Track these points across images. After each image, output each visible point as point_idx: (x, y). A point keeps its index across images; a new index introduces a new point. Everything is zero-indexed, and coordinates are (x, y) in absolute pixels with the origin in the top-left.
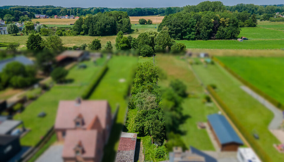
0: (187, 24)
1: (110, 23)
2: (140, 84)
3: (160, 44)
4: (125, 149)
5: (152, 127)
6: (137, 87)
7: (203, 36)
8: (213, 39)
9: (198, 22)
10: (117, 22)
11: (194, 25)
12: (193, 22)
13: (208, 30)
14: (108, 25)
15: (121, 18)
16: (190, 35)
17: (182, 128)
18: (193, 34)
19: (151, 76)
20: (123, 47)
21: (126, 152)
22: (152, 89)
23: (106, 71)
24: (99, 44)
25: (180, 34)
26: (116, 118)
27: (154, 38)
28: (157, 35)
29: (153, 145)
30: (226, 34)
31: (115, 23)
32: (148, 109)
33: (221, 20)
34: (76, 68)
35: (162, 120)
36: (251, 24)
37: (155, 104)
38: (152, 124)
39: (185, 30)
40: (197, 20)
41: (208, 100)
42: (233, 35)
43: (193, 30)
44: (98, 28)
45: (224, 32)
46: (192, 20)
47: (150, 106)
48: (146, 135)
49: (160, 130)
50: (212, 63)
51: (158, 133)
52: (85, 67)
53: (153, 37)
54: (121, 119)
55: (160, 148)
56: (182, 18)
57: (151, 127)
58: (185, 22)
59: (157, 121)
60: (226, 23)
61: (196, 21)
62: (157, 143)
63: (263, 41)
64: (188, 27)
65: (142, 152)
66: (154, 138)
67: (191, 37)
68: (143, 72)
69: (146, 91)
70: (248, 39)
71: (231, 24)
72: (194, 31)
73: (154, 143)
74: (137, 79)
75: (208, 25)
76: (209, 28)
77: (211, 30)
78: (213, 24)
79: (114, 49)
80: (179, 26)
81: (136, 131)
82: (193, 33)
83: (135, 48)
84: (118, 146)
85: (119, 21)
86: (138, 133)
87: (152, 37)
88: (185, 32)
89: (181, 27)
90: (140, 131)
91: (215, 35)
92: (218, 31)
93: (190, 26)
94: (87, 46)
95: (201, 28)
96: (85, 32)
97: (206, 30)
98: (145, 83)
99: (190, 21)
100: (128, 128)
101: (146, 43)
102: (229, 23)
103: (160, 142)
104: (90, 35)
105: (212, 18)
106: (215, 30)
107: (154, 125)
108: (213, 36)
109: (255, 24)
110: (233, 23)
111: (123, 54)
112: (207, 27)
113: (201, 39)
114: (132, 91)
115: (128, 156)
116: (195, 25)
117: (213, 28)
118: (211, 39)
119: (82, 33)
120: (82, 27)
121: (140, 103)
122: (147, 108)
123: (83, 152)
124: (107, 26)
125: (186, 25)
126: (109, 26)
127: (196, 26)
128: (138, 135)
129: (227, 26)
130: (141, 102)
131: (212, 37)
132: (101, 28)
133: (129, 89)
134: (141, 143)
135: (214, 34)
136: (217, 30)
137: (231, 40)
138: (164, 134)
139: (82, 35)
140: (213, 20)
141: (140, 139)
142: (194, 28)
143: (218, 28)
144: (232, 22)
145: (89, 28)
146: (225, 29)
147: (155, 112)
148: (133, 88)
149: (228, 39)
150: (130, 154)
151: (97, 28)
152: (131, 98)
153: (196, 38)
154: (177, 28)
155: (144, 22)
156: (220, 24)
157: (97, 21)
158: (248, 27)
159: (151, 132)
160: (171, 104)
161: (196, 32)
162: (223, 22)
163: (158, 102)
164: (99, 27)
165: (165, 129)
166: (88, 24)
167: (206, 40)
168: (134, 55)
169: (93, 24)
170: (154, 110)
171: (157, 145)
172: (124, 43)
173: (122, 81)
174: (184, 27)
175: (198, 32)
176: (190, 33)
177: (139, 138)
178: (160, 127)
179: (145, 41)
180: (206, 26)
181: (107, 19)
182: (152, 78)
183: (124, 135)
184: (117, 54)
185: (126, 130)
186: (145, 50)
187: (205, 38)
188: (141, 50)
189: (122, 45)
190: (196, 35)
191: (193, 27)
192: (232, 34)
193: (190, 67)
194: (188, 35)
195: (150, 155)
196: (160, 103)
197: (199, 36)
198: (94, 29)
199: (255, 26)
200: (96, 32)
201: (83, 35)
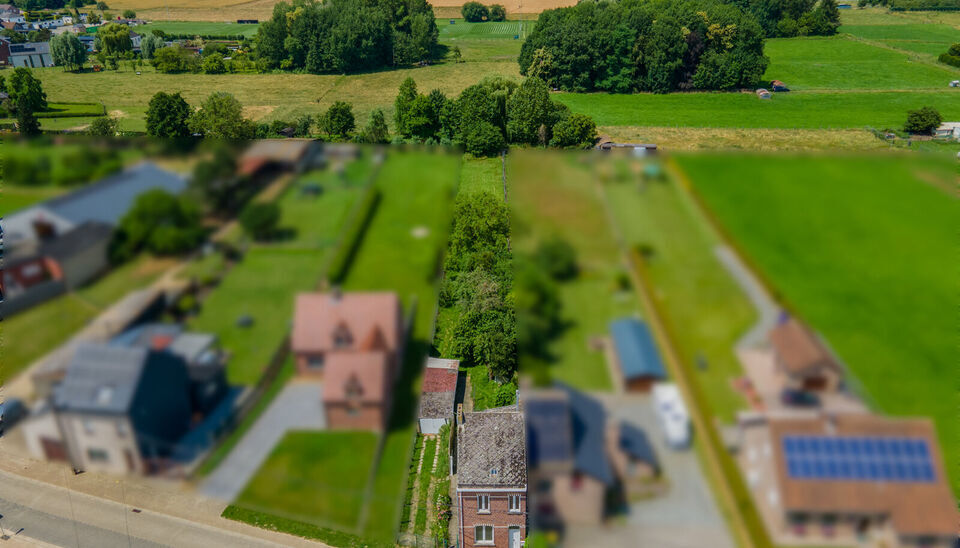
0: (607, 44)
1: (371, 34)
2: (465, 248)
3: (523, 119)
4: (436, 390)
5: (490, 348)
6: (459, 254)
7: (656, 79)
8: (684, 90)
9: (641, 37)
10: (392, 26)
11: (629, 48)
12: (625, 36)
13: (669, 63)
14: (367, 39)
15: (405, 13)
16: (615, 78)
17: (555, 348)
18: (624, 76)
19: (491, 229)
20: (416, 127)
21: (439, 394)
22: (493, 262)
23: (376, 203)
24: (347, 117)
25: (585, 75)
26: (412, 329)
27: (504, 101)
28: (515, 92)
29: (491, 382)
30: (723, 75)
31: (388, 29)
32: (483, 311)
33: (710, 28)
34: (295, 194)
35: (509, 331)
36: (819, 27)
37: (497, 300)
38: (489, 340)
39: (602, 63)
40: (640, 31)
41: (625, 284)
42: (744, 76)
43: (627, 61)
44: (336, 49)
45: (718, 67)
46: (622, 30)
47: (485, 302)
48: (477, 363)
49: (504, 352)
50: (662, 178)
51: (501, 358)
52: (317, 191)
53: (504, 96)
54: (424, 331)
55: (504, 387)
56: (594, 24)
57: (488, 347)
58: (601, 38)
59: (501, 334)
60: (725, 39)
61: (637, 36)
62: (500, 379)
63: (828, 98)
64: (611, 52)
65: (469, 395)
66: (493, 368)
67: (620, 85)
68: (471, 221)
69: (478, 269)
70: (787, 90)
71: (741, 43)
72: (629, 66)
73: (493, 378)
74: (459, 235)
75: (672, 45)
76: (673, 56)
77: (680, 61)
78: (685, 45)
79: (393, 133)
80: (584, 50)
81: (457, 356)
82: (625, 71)
83: (451, 129)
84: (420, 385)
85: (401, 23)
86: (461, 359)
87: (499, 98)
88: (602, 69)
89: (591, 55)
90: (465, 356)
91: (690, 78)
92: (701, 66)
93: (617, 51)
94: (313, 122)
95: (649, 54)
96: (294, 61)
97: (665, 62)
98: (478, 245)
99: (616, 34)
100: (439, 350)
101: (484, 115)
102: (734, 40)
103: (504, 375)
104: (312, 71)
105: (685, 24)
106: (691, 61)
107: (493, 343)
108: (686, 81)
109: (832, 24)
110: (746, 39)
111: (417, 147)
112: (668, 54)
113: (649, 89)
114: (446, 264)
115: (443, 402)
116: (633, 46)
117: (686, 56)
118: (679, 89)
119: (286, 63)
120: (286, 46)
121: (465, 295)
122: (480, 307)
123: (360, 391)
124: (364, 41)
125: (603, 46)
126: (370, 43)
127: (635, 49)
128: (461, 364)
129: (730, 50)
130: (468, 294)
131: (683, 85)
132: (345, 48)
133: (439, 258)
134: (468, 379)
135: (688, 74)
136: (698, 61)
137: (736, 94)
138: (513, 360)
139: (285, 69)
140: (686, 31)
141: (466, 372)
142: (630, 55)
143: (702, 56)
144: (744, 36)
145: (306, 48)
146: (722, 59)
147: (497, 317)
148: (449, 256)
149: (731, 89)
150: (447, 398)
151: (333, 47)
152: (445, 280)
153: (636, 85)
154: (577, 55)
155: (480, 13)
156: (709, 41)
157: (330, 25)
158: (810, 34)
159: (488, 357)
160: (530, 299)
161: (634, 69)
162: (717, 36)
163: (504, 295)
164: (340, 45)
165: (516, 350)
166: (303, 36)
167: (664, 92)
168: (449, 150)
169: (318, 35)
170: (495, 311)
171: (500, 383)
172: (419, 114)
173: (420, 232)
174: (597, 54)
175: (642, 70)
176: (616, 72)
177: (463, 369)
178: (504, 347)
179: (481, 109)
180: (666, 51)
181: (362, 19)
182: (494, 234)
183: (433, 363)
184: (402, 148)
185: (436, 354)
186: (478, 138)
187: (661, 86)
188: (469, 138)
189: (414, 122)
190: (635, 77)
191: (625, 52)
192: (741, 73)
193: (599, 191)
194: (611, 79)
195: (486, 400)
196: (508, 297)
197: (641, 81)
198: (322, 52)
199: (832, 32)
200: (329, 63)
201: (290, 69)
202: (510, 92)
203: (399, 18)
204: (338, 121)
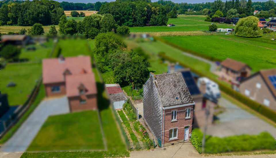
0: (124, 12)
1: (43, 12)
3: (106, 27)
7: (139, 22)
8: (148, 26)
9: (134, 10)
10: (50, 11)
11: (131, 13)
12: (129, 10)
13: (143, 18)
14: (41, 14)
15: (54, 8)
16: (128, 22)
18: (130, 22)
20: (68, 31)
23: (60, 51)
25: (119, 21)
27: (99, 22)
28: (102, 19)
30: (158, 21)
31: (48, 12)
33: (152, 8)
36: (173, 16)
39: (123, 18)
40: (133, 9)
42: (163, 21)
43: (130, 17)
44: (30, 17)
45: (156, 19)
46: (128, 8)
50: (155, 41)
52: (34, 49)
53: (98, 20)
56: (119, 6)
58: (122, 10)
60: (156, 11)
61: (132, 9)
63: (186, 27)
64: (126, 14)
67: (129, 24)
70: (175, 25)
71: (161, 12)
72: (131, 19)
75: (143, 12)
76: (143, 16)
77: (146, 17)
78: (146, 12)
79: (59, 34)
80: (118, 14)
81: (118, 82)
82: (130, 20)
83: (81, 31)
85: (52, 11)
86: (120, 83)
87: (97, 21)
88: (123, 20)
89: (120, 15)
91: (149, 22)
92: (152, 19)
93: (127, 14)
94: (26, 31)
95: (136, 15)
96: (12, 22)
97: (142, 17)
99: (126, 9)
101: (93, 26)
102: (159, 12)
104: (20, 25)
105: (145, 7)
106: (149, 18)
108: (148, 23)
109: (176, 15)
110: (162, 11)
111: (69, 38)
112: (142, 15)
113: (138, 26)
116: (132, 12)
117: (147, 16)
118: (146, 26)
119: (9, 22)
120: (9, 16)
124: (40, 15)
125: (123, 12)
126: (42, 15)
127: (133, 13)
129: (158, 14)
131: (147, 24)
132: (33, 17)
135: (148, 21)
136: (150, 17)
137: (162, 26)
139: (9, 25)
140: (146, 9)
142: (131, 15)
143: (151, 16)
144: (162, 10)
145: (17, 17)
146: (157, 17)
149: (160, 25)
151: (28, 17)
153: (134, 25)
154: (115, 15)
155: (76, 14)
156: (152, 12)
157: (26, 9)
158: (171, 18)
161: (133, 20)
162: (154, 10)
164: (31, 16)
166: (16, 12)
167: (142, 26)
168: (82, 38)
169: (22, 13)
172: (69, 26)
174: (122, 15)
175: (135, 20)
176: (128, 21)
179: (92, 24)
180: (141, 14)
181: (38, 7)
183: (108, 85)
184: (63, 38)
186: (92, 33)
187: (141, 24)
188: (89, 33)
189: (68, 29)
190: (133, 22)
191: (130, 15)
192: (162, 21)
194: (126, 23)
197: (136, 23)
198: (24, 18)
199: (176, 17)
200: (27, 22)
201: (11, 24)
202: (100, 19)
203: (51, 9)
204: (37, 30)
